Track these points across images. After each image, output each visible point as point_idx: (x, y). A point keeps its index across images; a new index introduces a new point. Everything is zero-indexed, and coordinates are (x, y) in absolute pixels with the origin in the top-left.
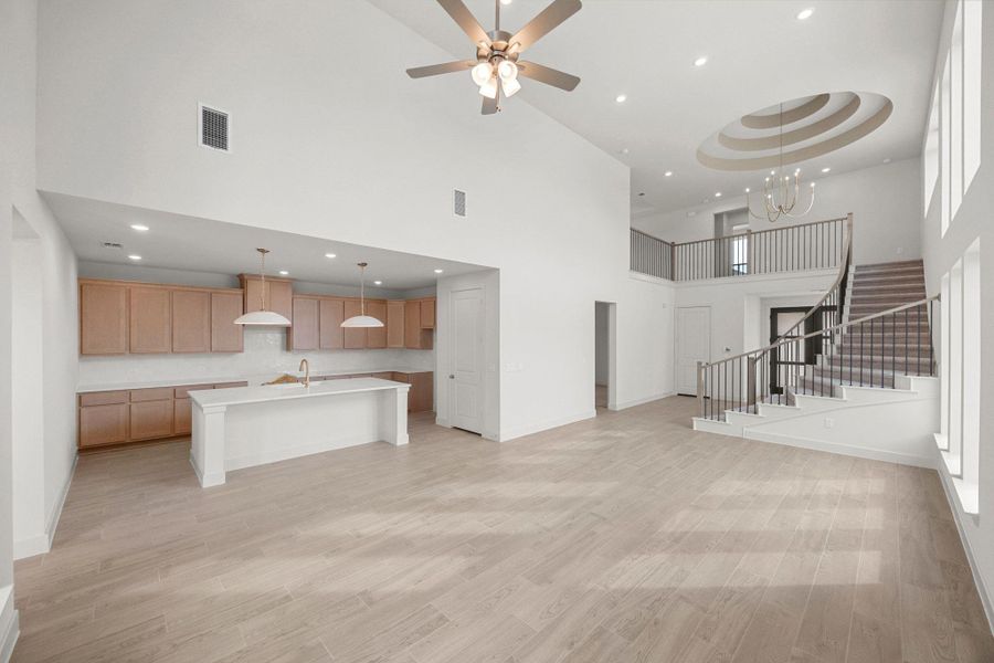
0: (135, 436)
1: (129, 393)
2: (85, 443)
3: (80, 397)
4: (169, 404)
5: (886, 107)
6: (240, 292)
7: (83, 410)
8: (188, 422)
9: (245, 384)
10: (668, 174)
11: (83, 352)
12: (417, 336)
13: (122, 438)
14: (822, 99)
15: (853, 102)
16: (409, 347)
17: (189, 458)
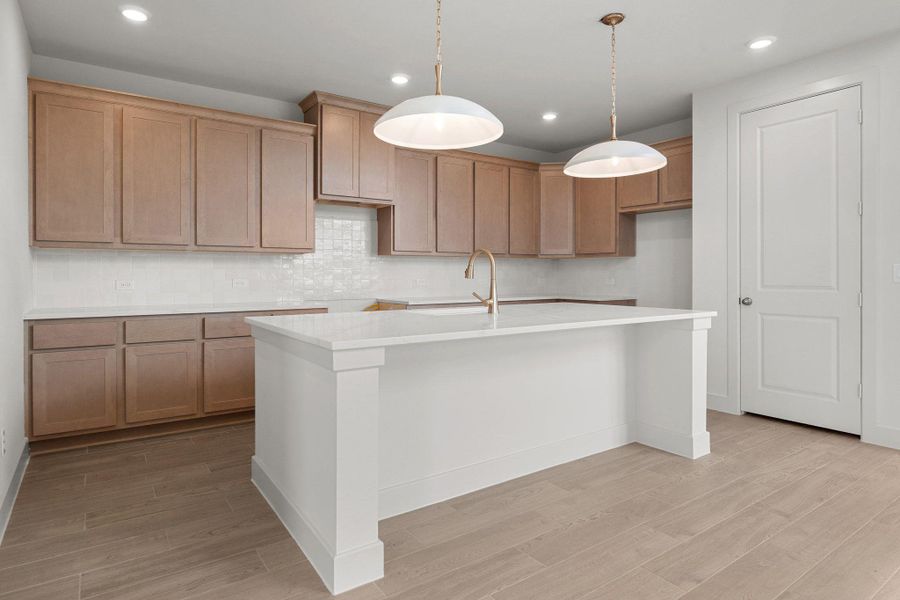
0: (137, 415)
1: (123, 322)
2: (44, 429)
3: (32, 327)
4: (194, 349)
6: (308, 130)
7: (37, 357)
8: (247, 384)
9: (324, 310)
11: (41, 240)
12: (611, 229)
13: (107, 420)
16: (585, 252)
17: (250, 475)
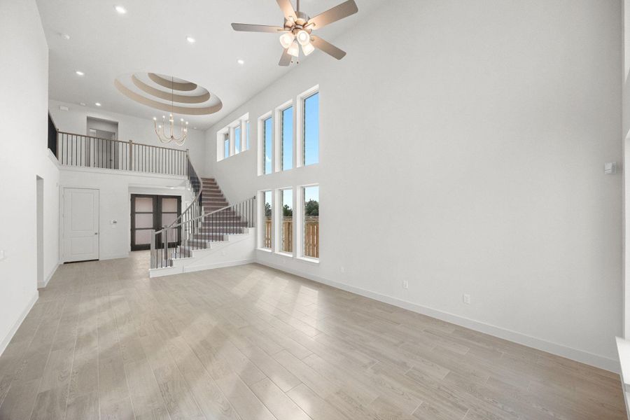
5: (218, 106)
10: (80, 73)
14: (192, 86)
15: (206, 96)
